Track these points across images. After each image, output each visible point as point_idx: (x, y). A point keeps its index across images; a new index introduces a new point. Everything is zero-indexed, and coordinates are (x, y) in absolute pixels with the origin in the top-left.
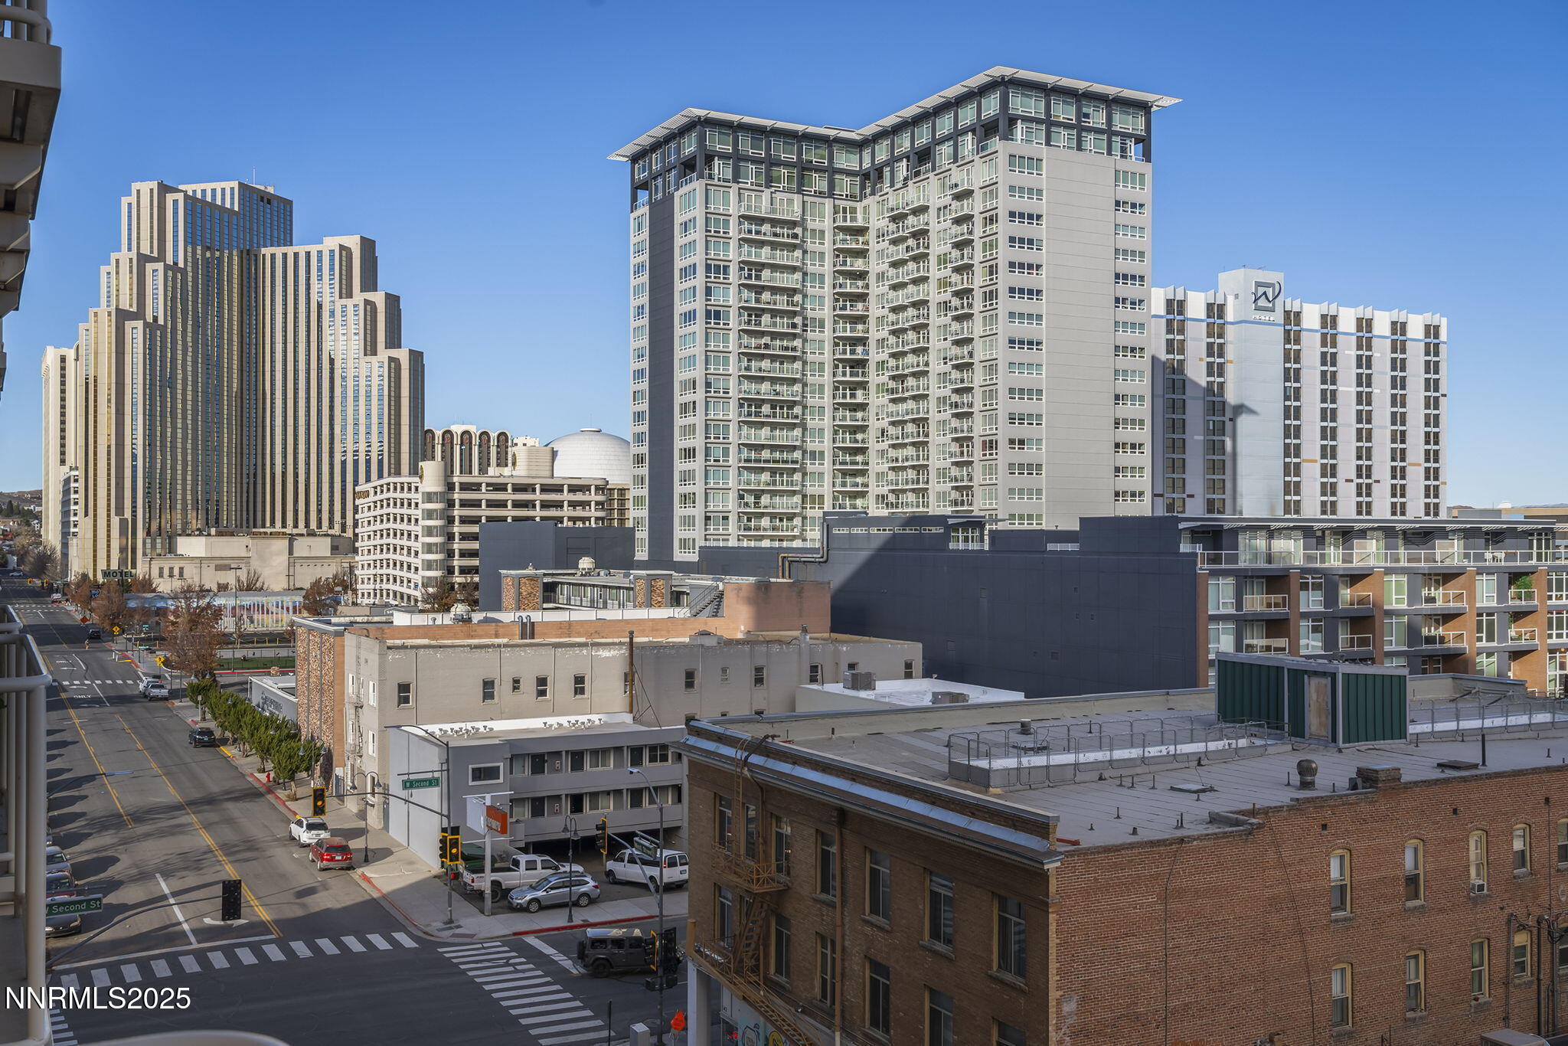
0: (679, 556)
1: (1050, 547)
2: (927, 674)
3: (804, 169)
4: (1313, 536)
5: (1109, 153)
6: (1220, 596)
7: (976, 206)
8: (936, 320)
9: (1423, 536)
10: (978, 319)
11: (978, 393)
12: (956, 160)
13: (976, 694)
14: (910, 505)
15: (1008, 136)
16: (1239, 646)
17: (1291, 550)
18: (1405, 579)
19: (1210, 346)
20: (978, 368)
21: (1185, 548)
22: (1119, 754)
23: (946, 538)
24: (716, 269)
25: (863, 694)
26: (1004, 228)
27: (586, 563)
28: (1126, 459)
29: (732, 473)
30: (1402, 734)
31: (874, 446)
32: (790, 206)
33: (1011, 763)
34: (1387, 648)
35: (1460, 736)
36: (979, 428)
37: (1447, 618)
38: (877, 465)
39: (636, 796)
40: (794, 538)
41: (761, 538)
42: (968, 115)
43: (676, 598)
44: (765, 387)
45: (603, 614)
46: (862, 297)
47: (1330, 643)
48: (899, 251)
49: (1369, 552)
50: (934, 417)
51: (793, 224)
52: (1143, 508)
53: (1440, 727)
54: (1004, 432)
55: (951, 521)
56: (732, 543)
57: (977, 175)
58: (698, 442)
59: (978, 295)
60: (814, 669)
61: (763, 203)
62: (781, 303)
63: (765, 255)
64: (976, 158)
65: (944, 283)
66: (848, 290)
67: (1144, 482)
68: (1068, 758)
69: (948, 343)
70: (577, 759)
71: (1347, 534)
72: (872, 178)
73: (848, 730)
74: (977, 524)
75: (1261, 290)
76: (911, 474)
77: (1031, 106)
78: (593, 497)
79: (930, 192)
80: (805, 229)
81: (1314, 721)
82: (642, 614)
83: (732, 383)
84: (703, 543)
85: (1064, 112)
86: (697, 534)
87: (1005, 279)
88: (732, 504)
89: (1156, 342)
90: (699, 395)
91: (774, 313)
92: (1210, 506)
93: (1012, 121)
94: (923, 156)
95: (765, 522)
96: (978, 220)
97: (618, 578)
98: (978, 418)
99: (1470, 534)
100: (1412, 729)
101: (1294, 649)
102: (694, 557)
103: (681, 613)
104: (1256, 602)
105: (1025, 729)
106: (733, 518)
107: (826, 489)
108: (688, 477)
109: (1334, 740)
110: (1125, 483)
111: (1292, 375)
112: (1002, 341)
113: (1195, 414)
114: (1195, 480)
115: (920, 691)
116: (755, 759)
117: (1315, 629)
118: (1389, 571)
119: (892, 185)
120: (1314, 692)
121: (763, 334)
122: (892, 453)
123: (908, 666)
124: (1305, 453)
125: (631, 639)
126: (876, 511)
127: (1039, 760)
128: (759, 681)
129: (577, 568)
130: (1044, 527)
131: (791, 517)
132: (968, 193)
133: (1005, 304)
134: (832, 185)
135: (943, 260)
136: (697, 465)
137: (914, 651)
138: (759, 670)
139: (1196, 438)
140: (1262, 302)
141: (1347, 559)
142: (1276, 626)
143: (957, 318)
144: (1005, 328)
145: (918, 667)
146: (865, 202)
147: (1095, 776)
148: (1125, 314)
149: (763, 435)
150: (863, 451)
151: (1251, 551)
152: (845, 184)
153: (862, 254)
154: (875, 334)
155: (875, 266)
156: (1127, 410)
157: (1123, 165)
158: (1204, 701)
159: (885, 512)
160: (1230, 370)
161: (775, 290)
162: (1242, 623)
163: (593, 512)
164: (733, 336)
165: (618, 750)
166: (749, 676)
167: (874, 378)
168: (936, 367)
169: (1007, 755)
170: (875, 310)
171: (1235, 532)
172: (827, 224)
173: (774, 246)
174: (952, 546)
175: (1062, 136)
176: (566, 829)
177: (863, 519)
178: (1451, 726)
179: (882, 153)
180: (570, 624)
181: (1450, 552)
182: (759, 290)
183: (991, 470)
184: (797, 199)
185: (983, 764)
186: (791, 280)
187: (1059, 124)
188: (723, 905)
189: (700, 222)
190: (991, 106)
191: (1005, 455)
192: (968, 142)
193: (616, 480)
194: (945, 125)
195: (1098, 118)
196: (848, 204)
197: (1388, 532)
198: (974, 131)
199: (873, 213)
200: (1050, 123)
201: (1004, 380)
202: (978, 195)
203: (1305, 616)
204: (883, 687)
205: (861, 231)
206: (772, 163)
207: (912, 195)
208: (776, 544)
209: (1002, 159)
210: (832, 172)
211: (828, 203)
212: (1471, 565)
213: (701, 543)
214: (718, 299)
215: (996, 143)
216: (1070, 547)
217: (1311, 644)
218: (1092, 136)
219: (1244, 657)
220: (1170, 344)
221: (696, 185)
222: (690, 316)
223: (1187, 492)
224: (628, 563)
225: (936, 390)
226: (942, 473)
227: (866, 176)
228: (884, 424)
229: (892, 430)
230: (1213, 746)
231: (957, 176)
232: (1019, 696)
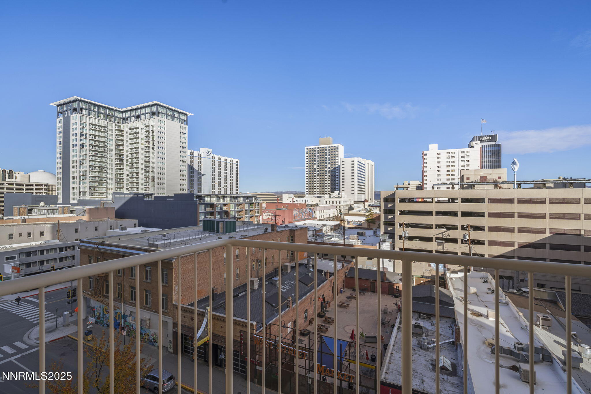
0: (71, 202)
1: (167, 199)
2: (139, 226)
3: (108, 115)
4: (218, 197)
5: (179, 122)
6: (202, 209)
7: (150, 129)
8: (141, 152)
9: (236, 197)
10: (151, 152)
11: (151, 168)
12: (146, 119)
13: (151, 230)
14: (134, 191)
15: (158, 116)
16: (205, 217)
17: (214, 200)
18: (233, 205)
19: (198, 162)
20: (151, 163)
21: (195, 199)
22: (185, 239)
23: (144, 198)
24: (83, 135)
25: (124, 231)
26: (157, 134)
27: (42, 204)
28: (182, 182)
29: (87, 183)
30: (235, 231)
31: (125, 178)
32: (104, 123)
33: (163, 242)
34: (231, 217)
35: (244, 231)
36: (151, 175)
37: (240, 211)
38: (126, 182)
39: (61, 259)
40: (104, 198)
41: (96, 198)
42: (148, 110)
43: (72, 212)
44: (97, 163)
45: (48, 216)
46: (123, 145)
47: (221, 217)
48: (132, 136)
49: (228, 200)
50: (140, 172)
51: (105, 127)
52: (186, 192)
53: (241, 229)
54: (156, 176)
55: (145, 194)
56: (87, 199)
57: (151, 122)
58: (78, 175)
59: (151, 147)
60: (111, 226)
61: (96, 121)
62: (101, 144)
63: (97, 133)
64: (150, 119)
65: (143, 144)
66: (119, 143)
67: (186, 187)
68: (175, 240)
69: (144, 157)
70: (42, 252)
71: (224, 197)
72: (125, 120)
73: (123, 239)
74: (151, 195)
75: (208, 152)
76: (135, 184)
77: (163, 110)
78: (43, 187)
79: (139, 124)
80: (108, 129)
81: (221, 230)
82: (62, 216)
83: (88, 162)
84: (79, 199)
85: (170, 113)
86: (77, 197)
87: (157, 145)
88: (87, 190)
89: (188, 160)
90: (78, 164)
91: (99, 147)
92: (198, 192)
93: (159, 113)
94: (138, 117)
95: (97, 194)
96: (151, 132)
97: (52, 207)
98: (151, 173)
99: (244, 197)
100: (237, 230)
101: (215, 217)
102: (76, 202)
103: (73, 215)
104: (208, 209)
105: (164, 236)
106: (87, 193)
107: (113, 187)
108: (74, 183)
109: (224, 233)
110: (182, 187)
111: (213, 168)
112: (156, 157)
113: (195, 174)
114: (195, 187)
115: (138, 230)
116: (100, 247)
117: (219, 214)
118: (231, 203)
119: (130, 122)
120: (221, 225)
121: (96, 151)
122: (130, 179)
123: (135, 225)
124: (216, 182)
125: (59, 222)
126: (125, 192)
127: (168, 241)
128: (96, 230)
129: (39, 205)
130: (165, 195)
131: (104, 193)
132: (148, 126)
133: (157, 150)
134: (115, 120)
135: (142, 139)
136: (77, 180)
137: (136, 221)
138: (96, 227)
139: (195, 179)
140: (208, 154)
141: (224, 201)
142: (212, 214)
143: (145, 152)
144: (157, 155)
145: (137, 225)
146: (123, 125)
147: (180, 243)
148: (182, 154)
149: (96, 174)
150: (123, 179)
151: (207, 200)
152: (118, 120)
153: (123, 136)
154: (125, 154)
155: (126, 139)
156: (182, 173)
157: (182, 125)
158: (200, 227)
159: (128, 192)
160: (202, 166)
161: (99, 141)
162: (206, 213)
163: (43, 191)
164: (88, 151)
165: (55, 249)
166: (94, 229)
167: (125, 163)
168: (141, 161)
169: (161, 241)
170: (126, 148)
171: (204, 196)
172: (114, 128)
173: (99, 131)
174: (145, 199)
175: (169, 118)
176: (39, 269)
177: (123, 193)
178: (242, 229)
179: (128, 114)
180: (38, 219)
181: (241, 200)
182: (95, 141)
183: (154, 184)
184: (106, 122)
185: (156, 243)
186: (105, 140)
187: (169, 115)
188: (91, 281)
189: (78, 124)
190: (154, 109)
191: (156, 181)
192: (148, 116)
193: (50, 184)
194: (143, 111)
195: (177, 115)
196: (119, 125)
197: (231, 197)
198: (150, 113)
199: (125, 127)
200: (167, 115)
201: (157, 165)
202: (151, 127)
203: (217, 212)
204: (128, 229)
205: (123, 131)
206: (99, 113)
207: (135, 125)
208: (100, 199)
209: (156, 120)
210: (115, 117)
211: (114, 124)
212: (244, 202)
213: (78, 198)
214: (83, 142)
215: (155, 117)
216: (172, 199)
217: (218, 217)
218: (176, 118)
219: (206, 219)
220: (191, 161)
221: (78, 115)
222: (75, 145)
223: (194, 189)
224: (56, 204)
225: (141, 167)
226: (142, 184)
227: (124, 119)
228: (128, 173)
229: (130, 174)
230: (203, 236)
231: (146, 122)
232: (161, 229)
